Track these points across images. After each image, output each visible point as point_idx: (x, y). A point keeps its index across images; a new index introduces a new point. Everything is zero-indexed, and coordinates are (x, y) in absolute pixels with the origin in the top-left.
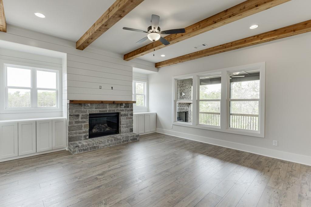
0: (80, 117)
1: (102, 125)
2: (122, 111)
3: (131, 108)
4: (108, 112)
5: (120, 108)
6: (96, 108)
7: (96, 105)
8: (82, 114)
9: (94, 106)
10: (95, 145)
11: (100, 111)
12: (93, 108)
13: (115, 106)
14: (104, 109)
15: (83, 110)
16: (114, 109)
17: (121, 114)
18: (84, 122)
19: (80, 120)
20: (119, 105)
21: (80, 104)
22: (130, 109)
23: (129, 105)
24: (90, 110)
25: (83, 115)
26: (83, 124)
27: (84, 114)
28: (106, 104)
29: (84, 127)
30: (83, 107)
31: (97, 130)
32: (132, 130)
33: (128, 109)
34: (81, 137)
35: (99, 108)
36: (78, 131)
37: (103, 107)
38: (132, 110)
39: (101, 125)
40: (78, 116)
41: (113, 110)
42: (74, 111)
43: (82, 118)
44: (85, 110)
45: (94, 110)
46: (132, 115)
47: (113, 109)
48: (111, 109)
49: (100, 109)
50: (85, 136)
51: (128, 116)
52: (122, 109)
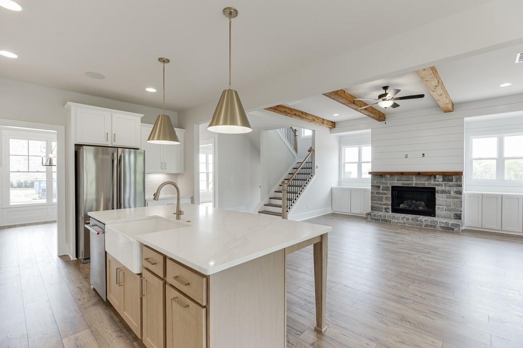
0: (381, 188)
1: (416, 201)
2: (439, 185)
3: (456, 181)
4: (414, 185)
5: (435, 181)
6: (398, 180)
7: (399, 177)
8: (383, 185)
9: (396, 177)
10: (387, 218)
11: (402, 184)
12: (395, 180)
13: (426, 178)
14: (409, 182)
15: (384, 181)
16: (424, 182)
17: (436, 189)
18: (385, 194)
19: (381, 191)
20: (433, 177)
21: (381, 175)
22: (455, 183)
23: (454, 177)
24: (391, 181)
25: (383, 187)
26: (384, 196)
27: (385, 186)
28: (412, 176)
29: (385, 199)
30: (383, 179)
31: (405, 206)
32: (458, 217)
33: (450, 183)
34: (382, 209)
35: (402, 180)
36: (379, 202)
37: (407, 179)
38: (460, 186)
39: (414, 201)
40: (379, 187)
41: (421, 184)
42: (375, 182)
43: (383, 190)
44: (386, 181)
45: (396, 182)
46: (460, 193)
47: (422, 182)
48: (419, 182)
49: (403, 182)
50: (386, 209)
51: (450, 193)
52: (437, 183)
